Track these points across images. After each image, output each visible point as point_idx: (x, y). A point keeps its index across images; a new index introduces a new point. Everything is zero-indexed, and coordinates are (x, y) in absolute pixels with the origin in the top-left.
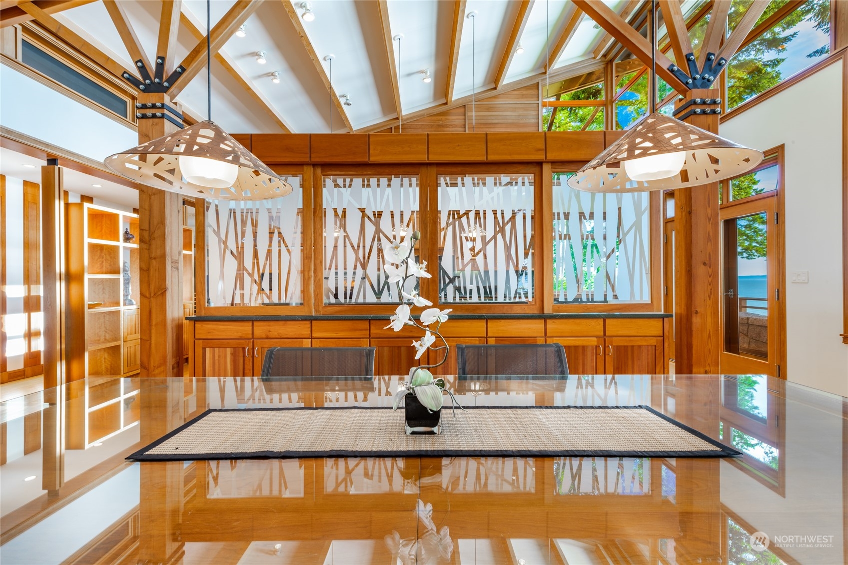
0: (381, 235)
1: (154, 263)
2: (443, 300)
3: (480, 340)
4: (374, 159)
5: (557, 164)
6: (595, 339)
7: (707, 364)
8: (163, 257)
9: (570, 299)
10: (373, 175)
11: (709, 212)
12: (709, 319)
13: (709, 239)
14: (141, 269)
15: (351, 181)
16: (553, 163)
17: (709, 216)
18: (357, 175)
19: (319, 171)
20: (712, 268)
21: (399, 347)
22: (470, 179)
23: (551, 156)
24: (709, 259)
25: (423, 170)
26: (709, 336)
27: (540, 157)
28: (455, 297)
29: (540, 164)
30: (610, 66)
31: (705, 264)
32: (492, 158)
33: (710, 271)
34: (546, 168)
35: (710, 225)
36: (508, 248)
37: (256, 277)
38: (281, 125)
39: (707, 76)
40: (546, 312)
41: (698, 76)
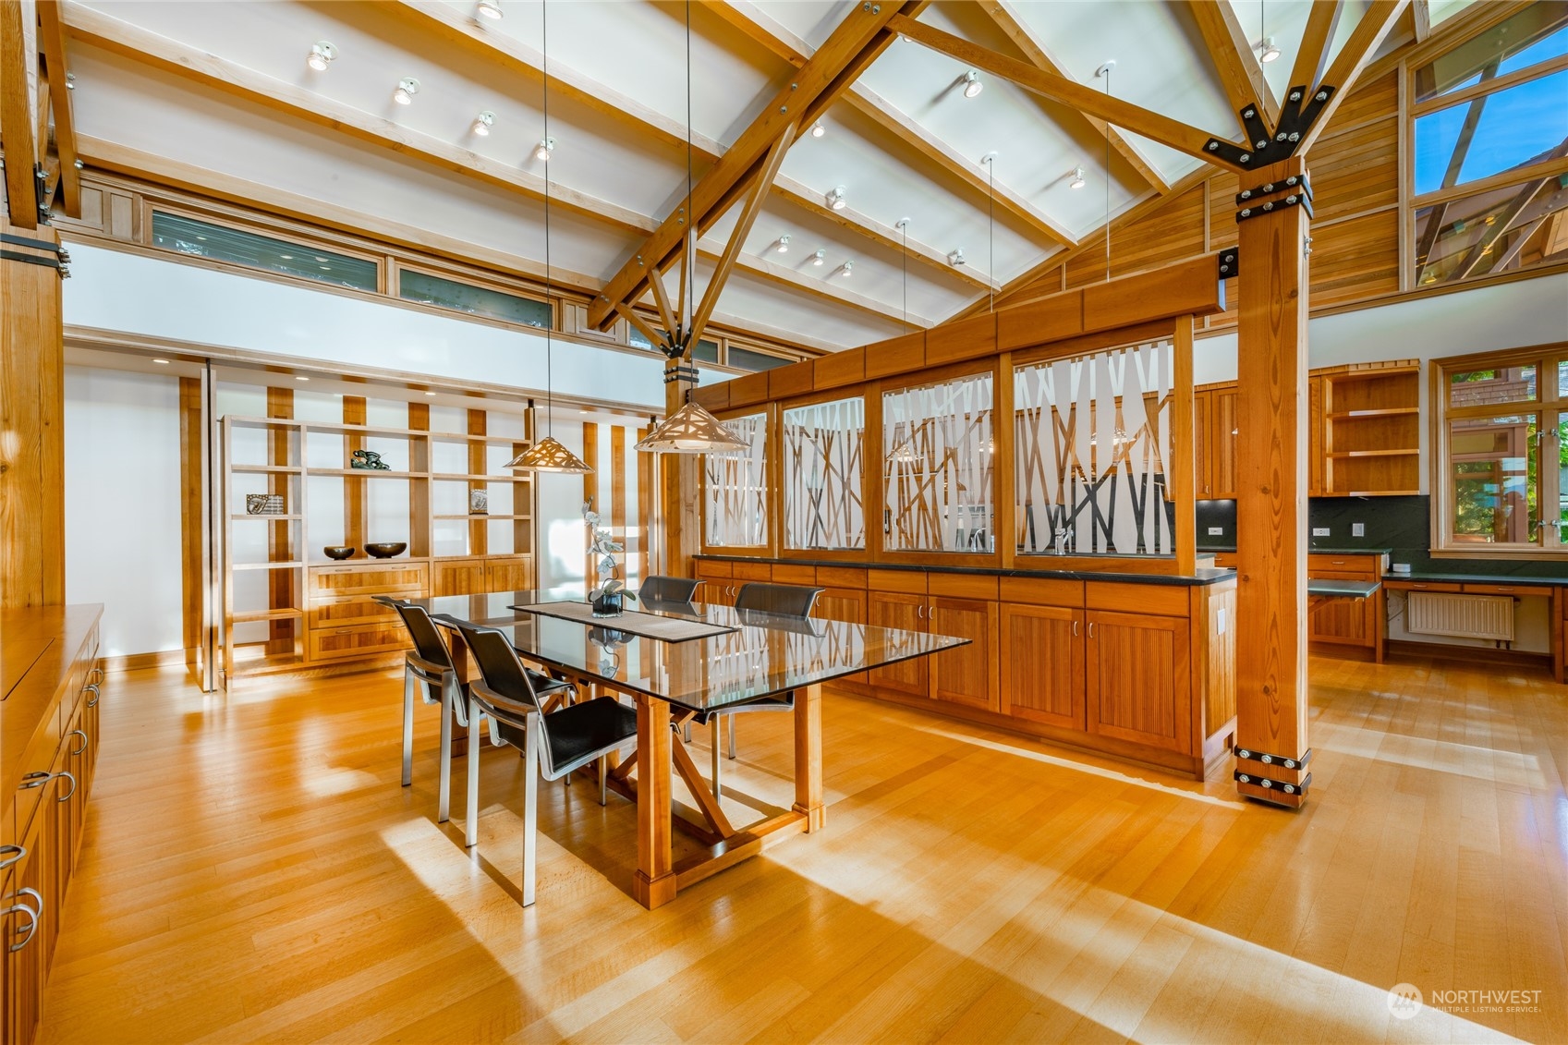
3: (919, 598)
4: (818, 387)
5: (1020, 352)
6: (1070, 610)
7: (1268, 677)
8: (678, 501)
9: (1040, 548)
11: (1276, 392)
12: (1274, 594)
16: (1015, 352)
17: (1276, 401)
19: (781, 405)
20: (1280, 496)
21: (841, 599)
23: (1004, 344)
24: (1275, 482)
25: (868, 389)
26: (1274, 625)
27: (990, 349)
28: (900, 543)
29: (996, 356)
31: (1265, 491)
33: (1277, 503)
34: (1005, 361)
35: (1278, 416)
39: (1283, 136)
40: (1005, 567)
41: (1262, 144)
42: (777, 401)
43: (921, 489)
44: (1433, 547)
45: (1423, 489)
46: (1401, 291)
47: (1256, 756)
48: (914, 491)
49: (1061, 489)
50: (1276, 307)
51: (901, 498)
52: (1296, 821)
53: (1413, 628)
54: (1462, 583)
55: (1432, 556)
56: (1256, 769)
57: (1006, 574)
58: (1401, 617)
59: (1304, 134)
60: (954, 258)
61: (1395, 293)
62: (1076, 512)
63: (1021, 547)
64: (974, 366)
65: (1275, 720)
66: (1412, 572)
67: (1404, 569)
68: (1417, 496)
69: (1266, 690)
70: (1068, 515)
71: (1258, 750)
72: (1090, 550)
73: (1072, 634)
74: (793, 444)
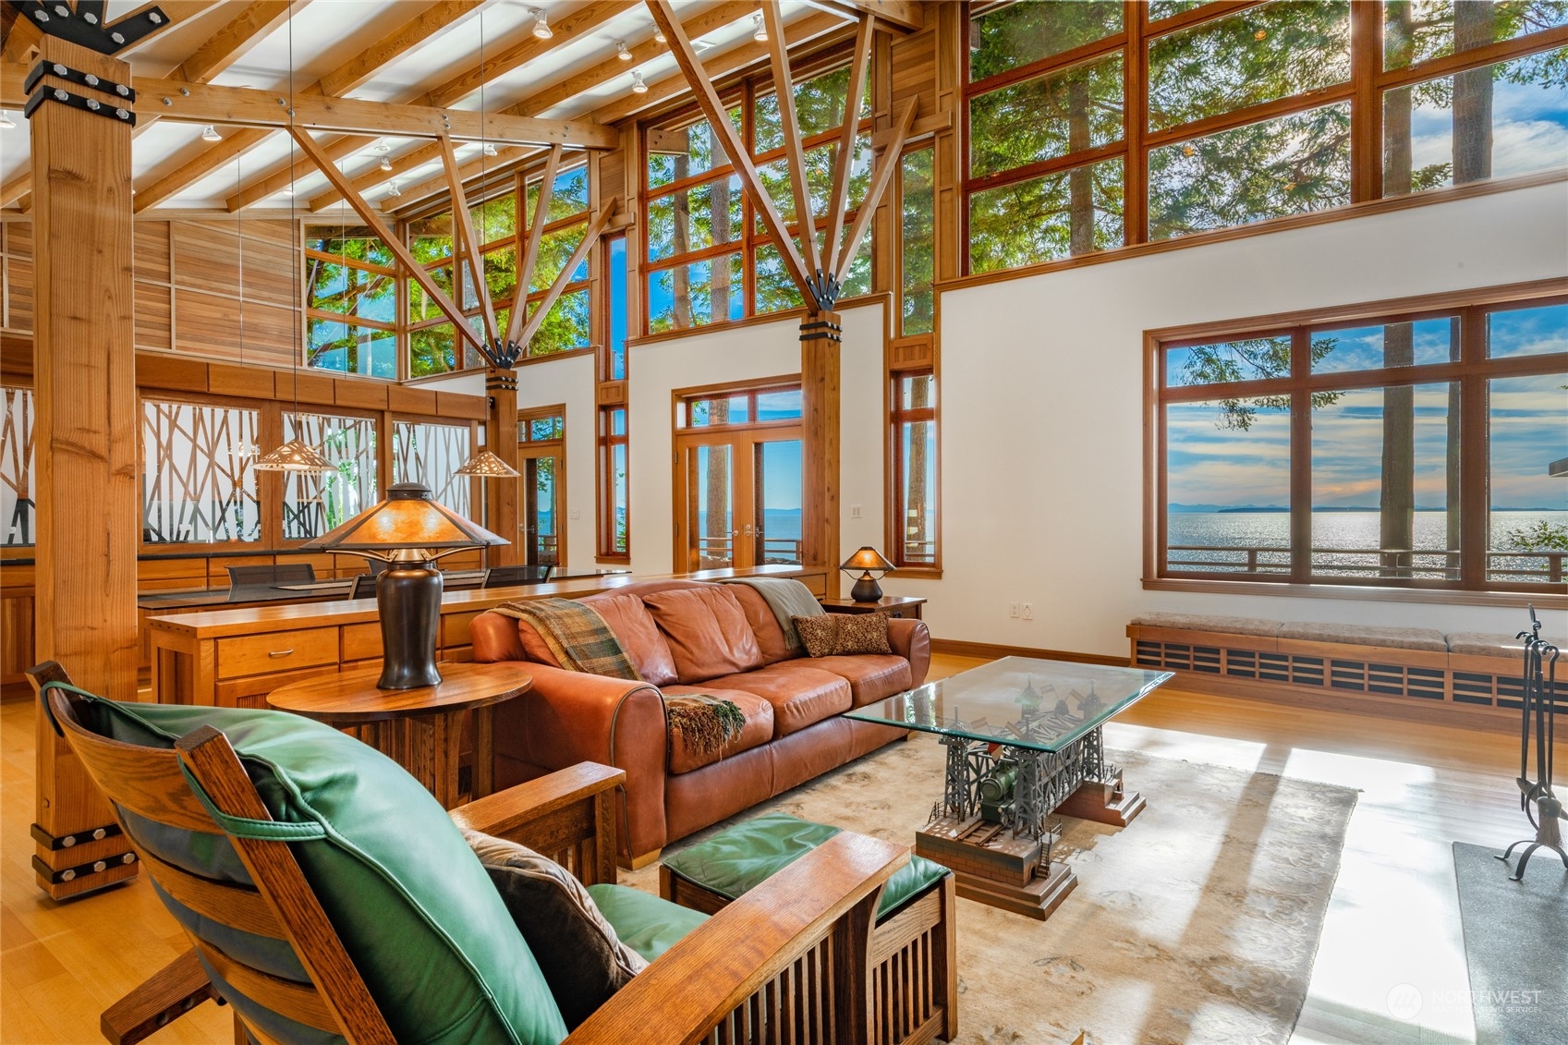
0: (217, 469)
2: (287, 536)
4: (212, 390)
10: (207, 404)
15: (179, 408)
16: (394, 413)
18: (186, 403)
25: (266, 405)
27: (384, 407)
29: (382, 412)
30: (402, 226)
32: (331, 401)
34: (389, 417)
64: (366, 413)
74: (158, 435)
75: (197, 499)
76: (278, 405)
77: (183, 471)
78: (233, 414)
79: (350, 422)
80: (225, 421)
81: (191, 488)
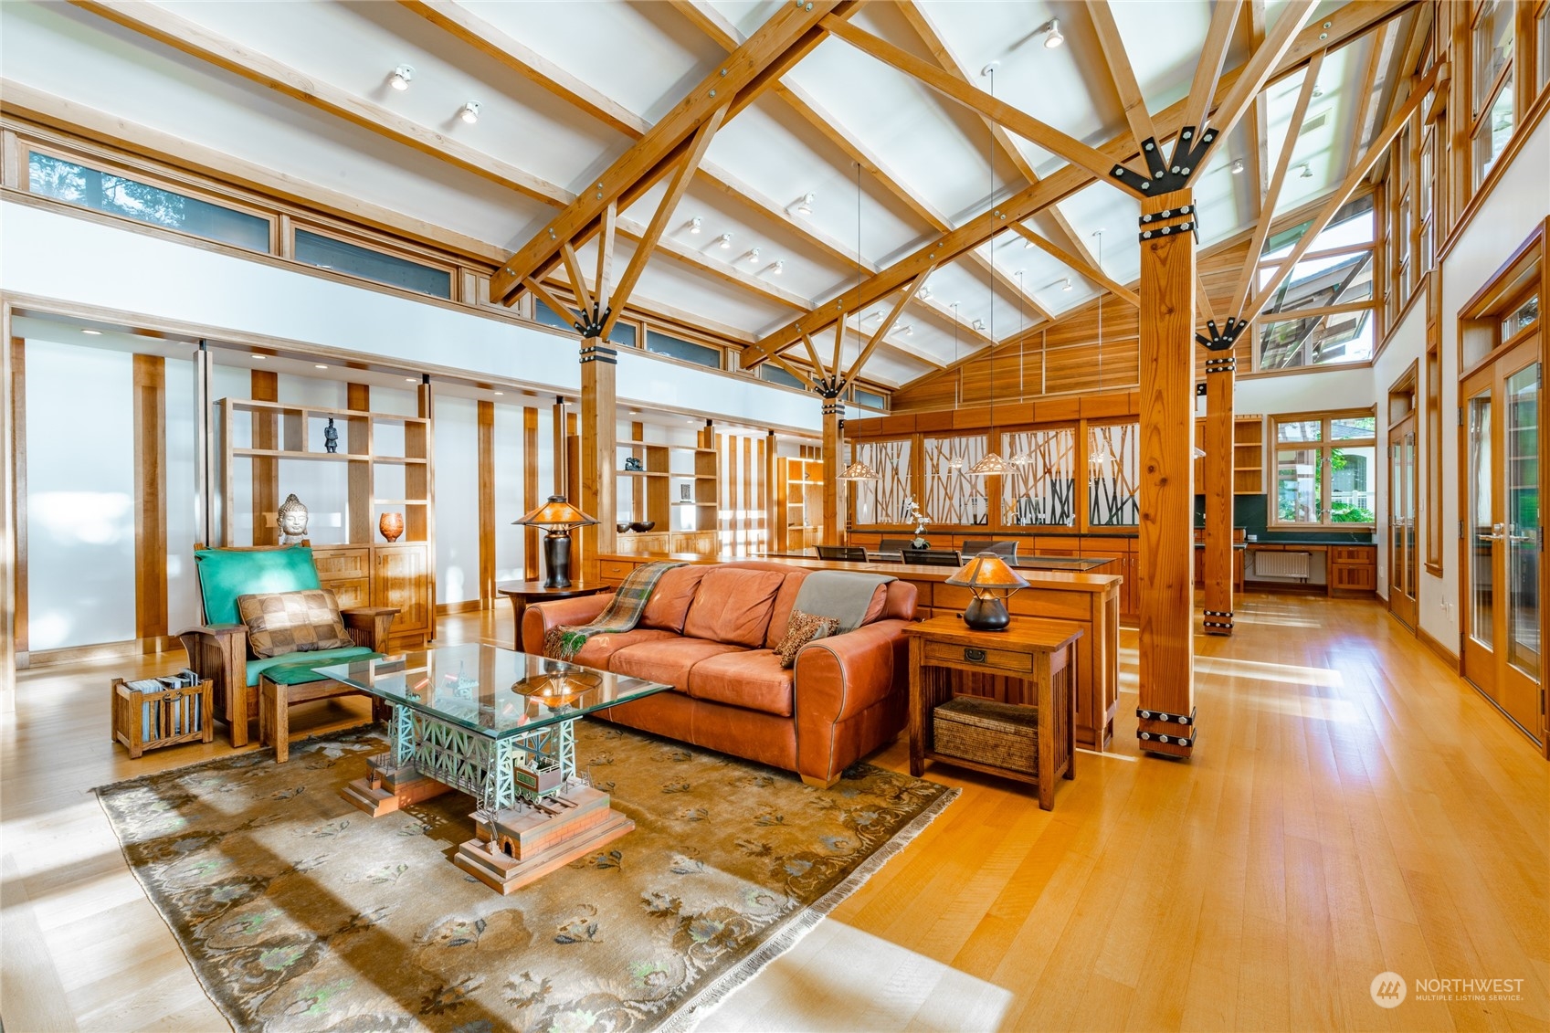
1: (830, 498)
2: (1005, 523)
3: (1029, 552)
5: (1092, 420)
6: (1120, 553)
8: (835, 494)
9: (1103, 522)
11: (1223, 451)
12: (1221, 541)
13: (1222, 474)
14: (824, 502)
15: (943, 441)
16: (1089, 420)
18: (945, 438)
19: (922, 436)
22: (1025, 435)
23: (1084, 415)
26: (1222, 554)
27: (1076, 417)
28: (1013, 520)
29: (1078, 421)
31: (1218, 495)
32: (1038, 420)
33: (1223, 501)
34: (1083, 424)
36: (1053, 485)
37: (884, 506)
38: (927, 363)
39: (1225, 338)
40: (1082, 532)
41: (1216, 339)
42: (919, 433)
43: (1027, 490)
44: (1269, 525)
45: (1264, 491)
46: (1252, 372)
47: (1213, 614)
48: (1023, 491)
49: (1115, 489)
50: (1223, 414)
51: (1014, 495)
52: (1231, 639)
53: (1259, 572)
54: (1285, 545)
55: (1269, 530)
56: (1213, 619)
57: (1084, 536)
58: (1251, 567)
59: (1234, 339)
60: (977, 325)
61: (1249, 373)
62: (1123, 504)
63: (1092, 522)
64: (1063, 424)
65: (1222, 596)
66: (1258, 539)
67: (1254, 538)
68: (1260, 495)
69: (1218, 584)
70: (1119, 505)
71: (1213, 611)
72: (1131, 523)
73: (1122, 565)
74: (932, 460)
75: (951, 499)
76: (998, 429)
77: (944, 479)
78: (972, 439)
79: (1052, 433)
80: (967, 446)
81: (948, 491)
